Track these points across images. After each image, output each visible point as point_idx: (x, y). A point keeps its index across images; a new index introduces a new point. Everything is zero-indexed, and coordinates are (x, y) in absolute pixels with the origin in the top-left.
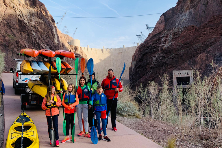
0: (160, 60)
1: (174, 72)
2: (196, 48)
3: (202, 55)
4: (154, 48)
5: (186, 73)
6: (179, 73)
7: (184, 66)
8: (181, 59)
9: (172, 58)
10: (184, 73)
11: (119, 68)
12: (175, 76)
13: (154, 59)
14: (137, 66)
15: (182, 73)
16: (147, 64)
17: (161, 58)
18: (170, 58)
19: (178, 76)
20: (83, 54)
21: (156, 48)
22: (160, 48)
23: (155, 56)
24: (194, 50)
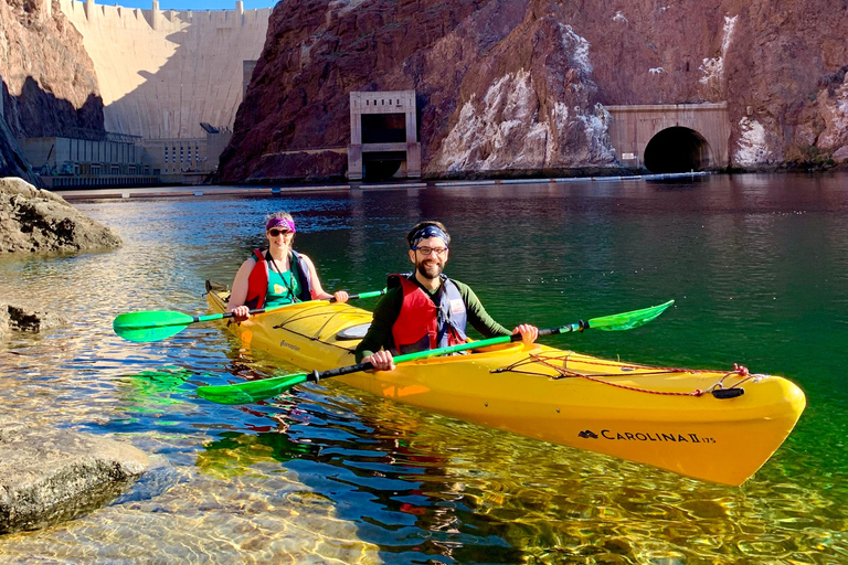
0: (323, 54)
1: (353, 96)
2: (431, 17)
3: (444, 40)
4: (311, 13)
5: (394, 103)
6: (371, 102)
7: (392, 77)
8: (385, 52)
9: (358, 50)
10: (387, 101)
11: (216, 86)
12: (356, 112)
13: (305, 50)
14: (258, 79)
15: (379, 102)
16: (285, 68)
17: (325, 48)
18: (351, 49)
19: (368, 112)
20: (65, 28)
21: (316, 10)
22: (329, 15)
23: (309, 42)
24: (427, 21)
